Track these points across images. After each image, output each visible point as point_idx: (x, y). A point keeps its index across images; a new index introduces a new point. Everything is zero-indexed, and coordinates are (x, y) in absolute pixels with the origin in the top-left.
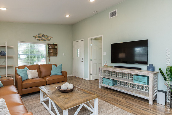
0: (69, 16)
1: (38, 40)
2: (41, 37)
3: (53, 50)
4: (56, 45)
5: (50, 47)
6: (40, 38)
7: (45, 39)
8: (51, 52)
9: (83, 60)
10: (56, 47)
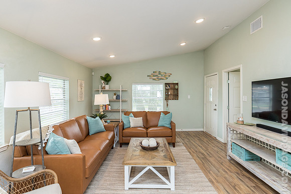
0: (184, 44)
1: (154, 79)
2: (157, 75)
3: (172, 92)
4: (177, 84)
5: (168, 88)
6: (156, 77)
7: (162, 77)
8: (169, 94)
9: (216, 108)
10: (176, 87)
